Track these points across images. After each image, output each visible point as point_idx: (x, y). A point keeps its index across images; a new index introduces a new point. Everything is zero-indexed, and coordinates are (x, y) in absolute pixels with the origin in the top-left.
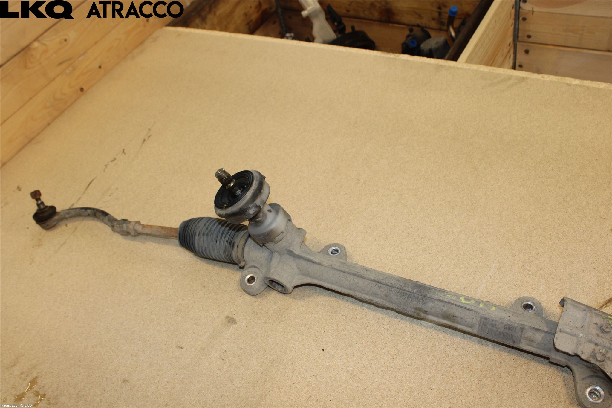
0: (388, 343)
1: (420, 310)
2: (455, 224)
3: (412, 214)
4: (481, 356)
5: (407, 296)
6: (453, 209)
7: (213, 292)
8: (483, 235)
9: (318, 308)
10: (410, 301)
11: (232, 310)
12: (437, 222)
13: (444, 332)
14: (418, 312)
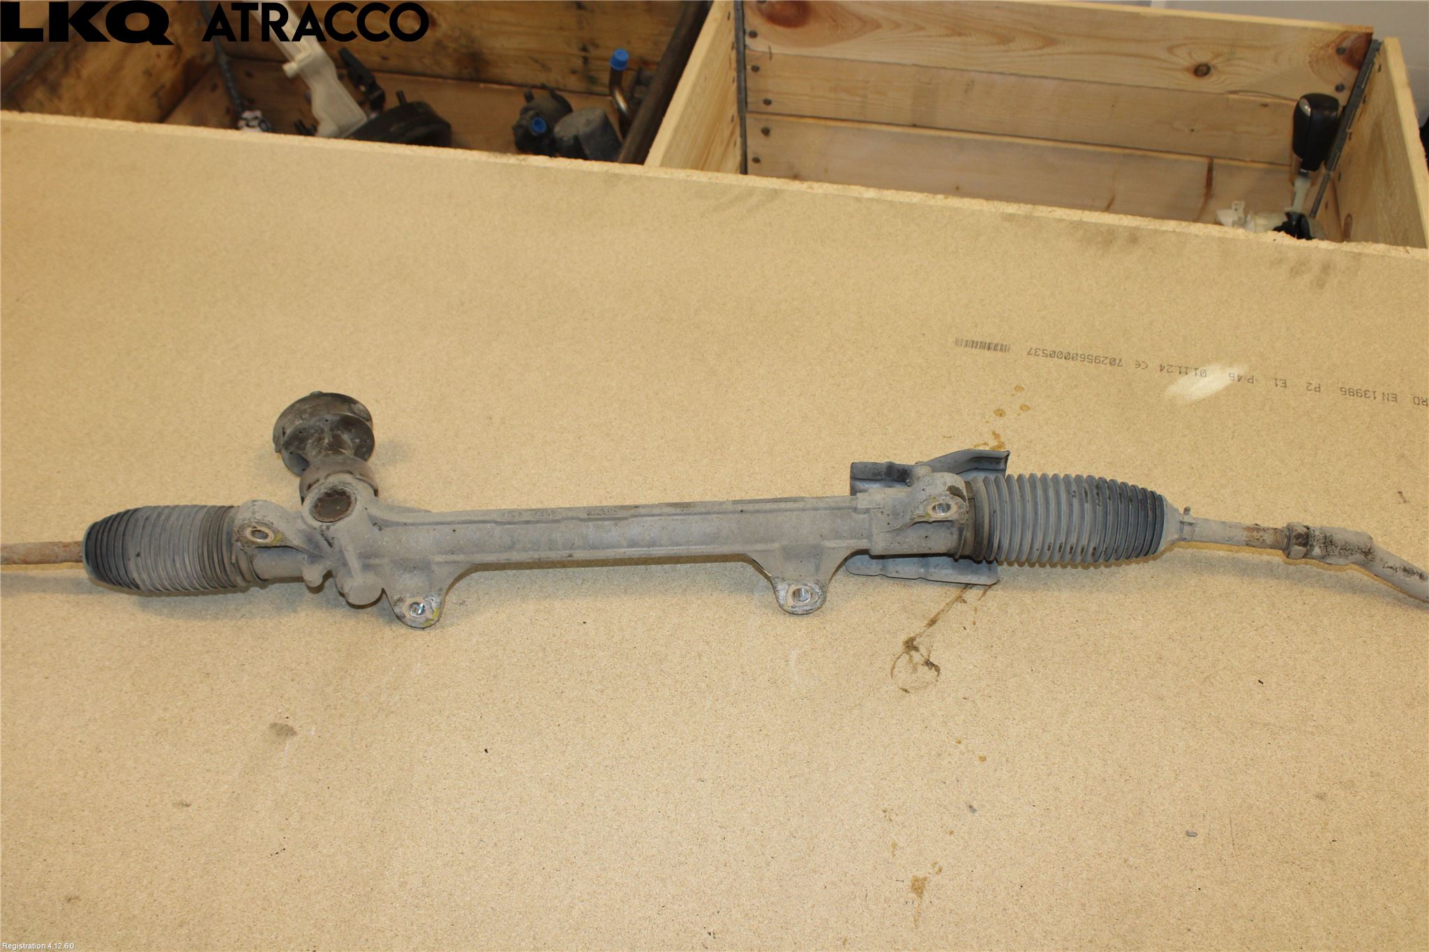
2: (691, 481)
3: (607, 472)
6: (683, 452)
7: (229, 681)
8: (747, 493)
9: (460, 676)
11: (280, 711)
12: (658, 480)
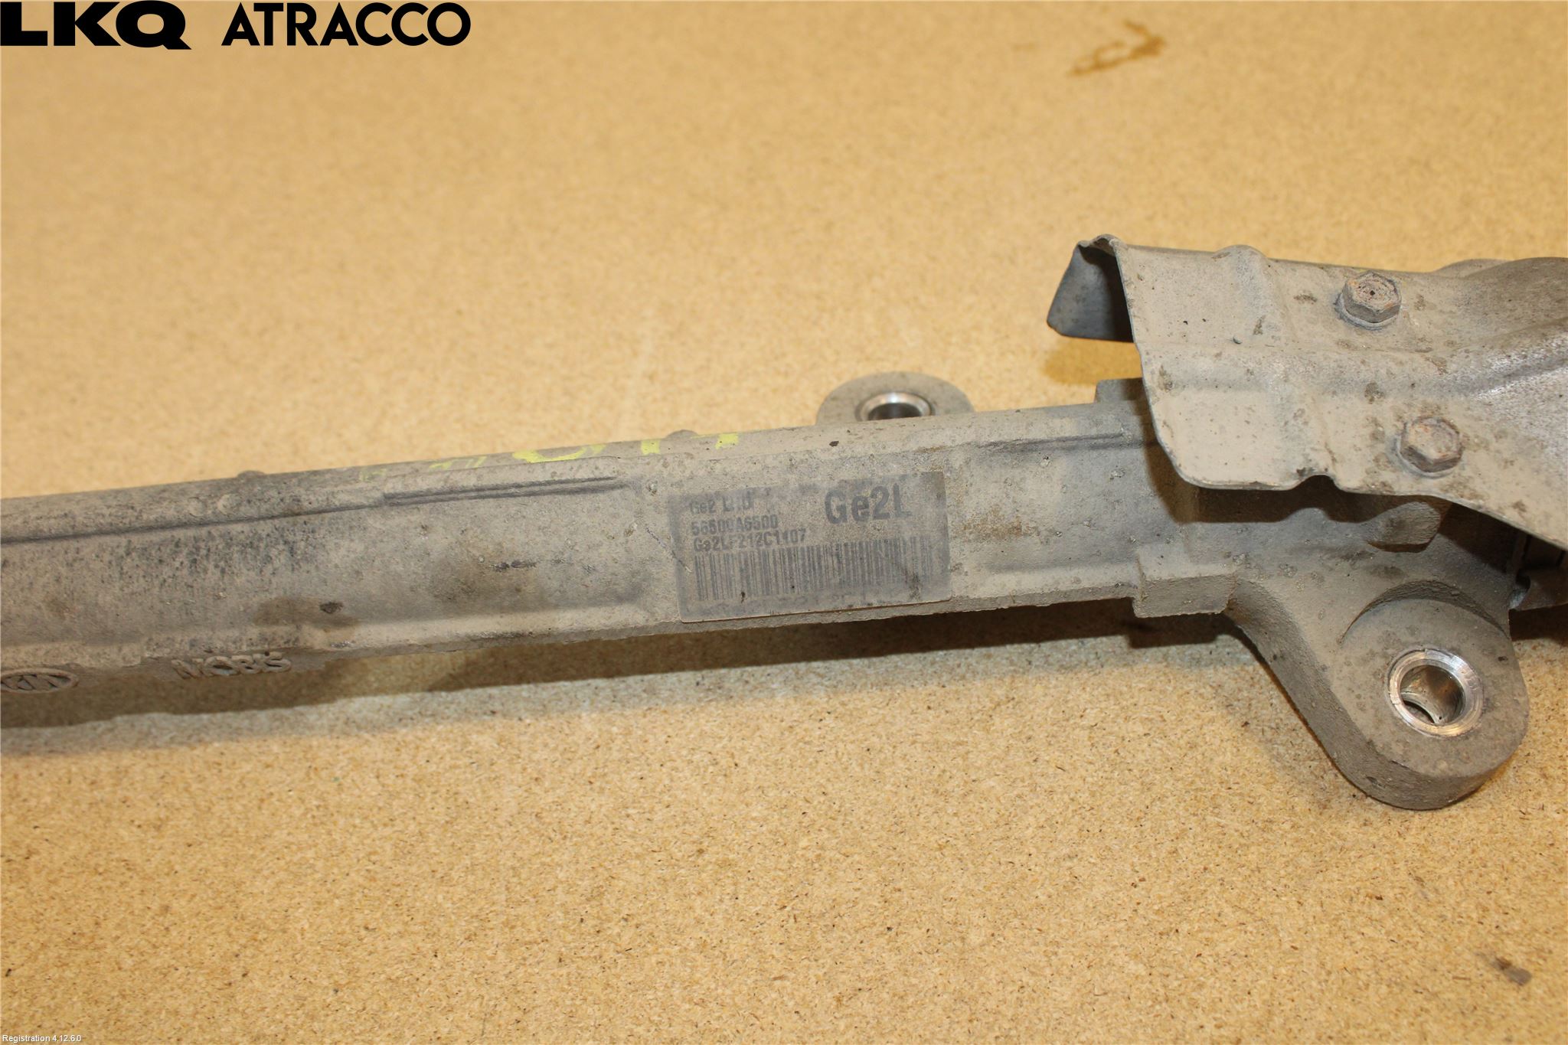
0: (175, 905)
1: (291, 611)
4: (751, 761)
5: (182, 557)
10: (213, 576)
13: (493, 713)
14: (283, 630)
